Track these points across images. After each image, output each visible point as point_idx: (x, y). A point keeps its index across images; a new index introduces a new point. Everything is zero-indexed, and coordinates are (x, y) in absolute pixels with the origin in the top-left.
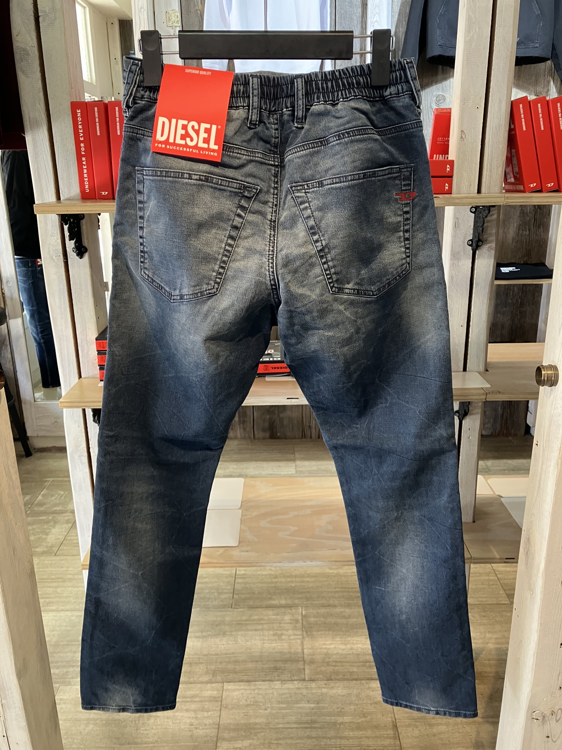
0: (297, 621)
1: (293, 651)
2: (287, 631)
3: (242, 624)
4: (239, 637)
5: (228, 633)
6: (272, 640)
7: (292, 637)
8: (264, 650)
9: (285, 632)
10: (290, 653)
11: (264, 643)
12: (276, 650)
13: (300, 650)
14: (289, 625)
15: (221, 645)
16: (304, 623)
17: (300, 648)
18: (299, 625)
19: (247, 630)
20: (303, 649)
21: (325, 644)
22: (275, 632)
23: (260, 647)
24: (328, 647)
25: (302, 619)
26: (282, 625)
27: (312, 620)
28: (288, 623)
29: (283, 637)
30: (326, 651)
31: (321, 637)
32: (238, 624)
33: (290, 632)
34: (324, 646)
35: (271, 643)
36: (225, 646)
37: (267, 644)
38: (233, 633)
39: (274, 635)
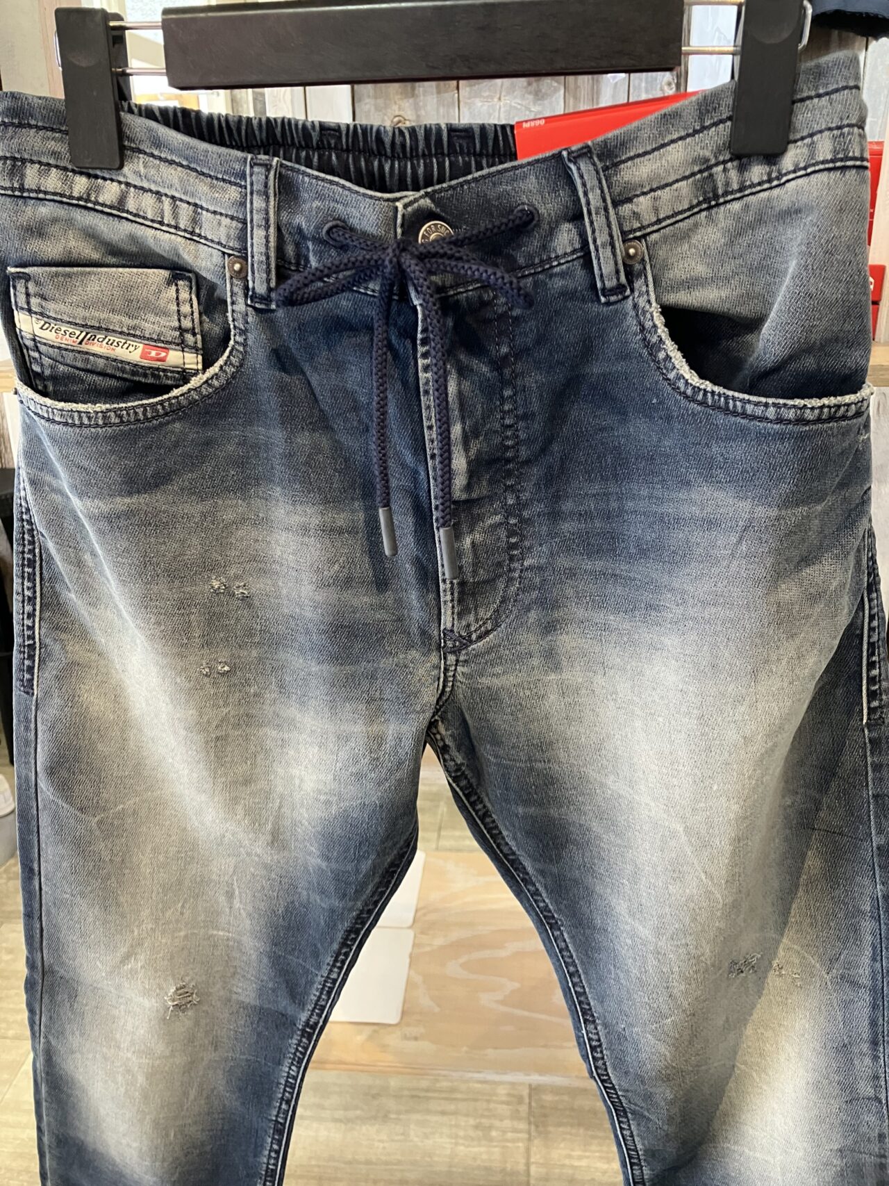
0: (520, 1100)
1: (509, 1166)
2: (501, 1120)
3: (419, 1097)
4: (412, 1126)
5: (393, 1116)
6: (473, 1139)
7: (509, 1135)
8: (456, 1160)
9: (497, 1123)
10: (503, 1170)
11: (456, 1144)
12: (479, 1162)
13: (522, 1167)
14: (504, 1107)
15: (380, 1141)
16: (533, 1104)
17: (523, 1161)
18: (524, 1109)
19: (428, 1112)
20: (528, 1165)
21: (569, 1157)
22: (478, 1121)
23: (448, 1152)
24: (576, 1163)
25: (530, 1096)
26: (492, 1106)
27: (548, 1098)
28: (503, 1103)
29: (494, 1133)
30: (570, 1172)
31: (564, 1140)
32: (413, 1097)
33: (507, 1123)
34: (567, 1162)
35: (468, 1146)
36: (386, 1145)
37: (462, 1148)
38: (401, 1117)
39: (476, 1127)
